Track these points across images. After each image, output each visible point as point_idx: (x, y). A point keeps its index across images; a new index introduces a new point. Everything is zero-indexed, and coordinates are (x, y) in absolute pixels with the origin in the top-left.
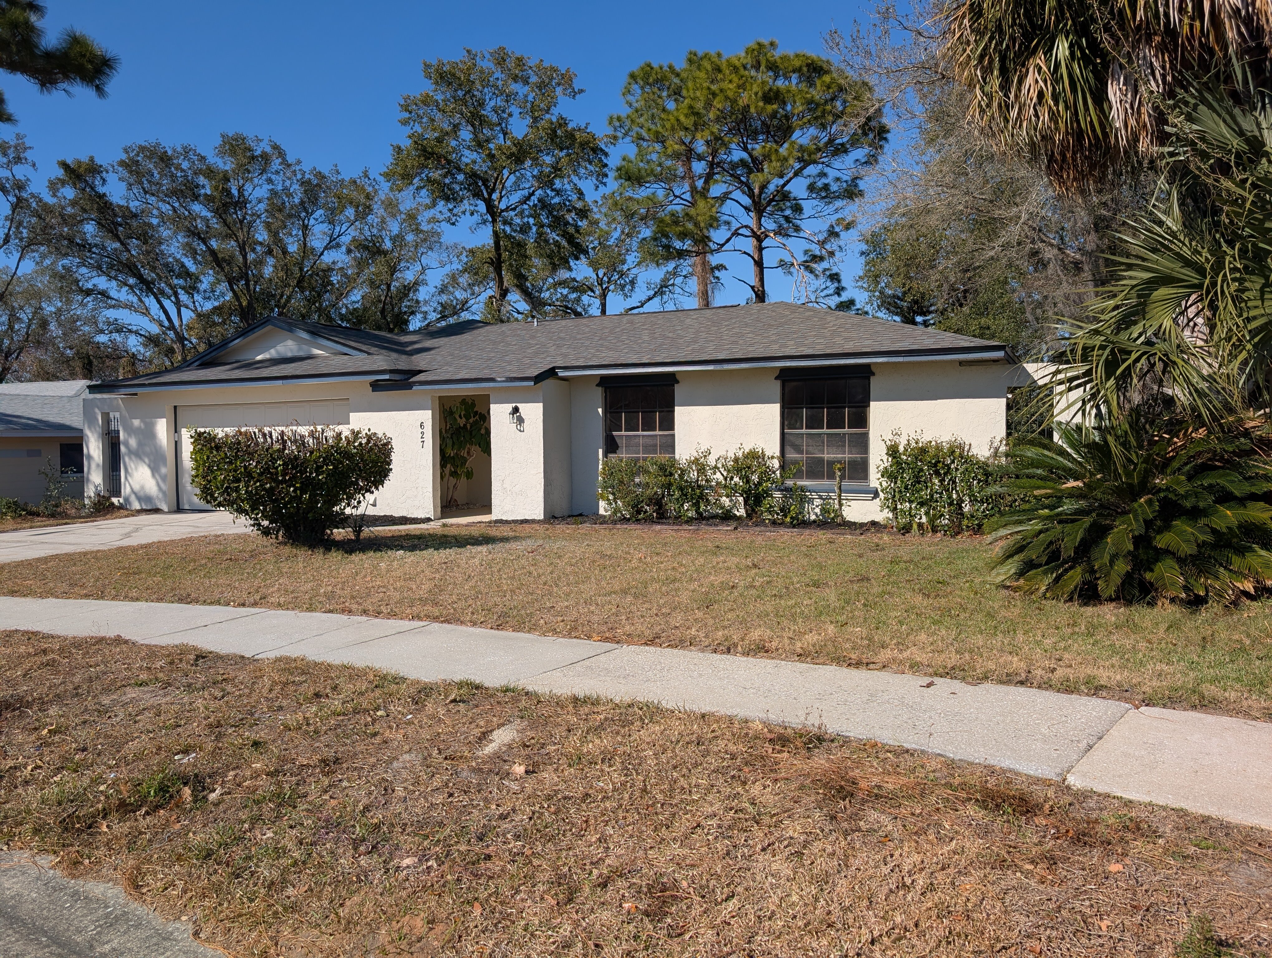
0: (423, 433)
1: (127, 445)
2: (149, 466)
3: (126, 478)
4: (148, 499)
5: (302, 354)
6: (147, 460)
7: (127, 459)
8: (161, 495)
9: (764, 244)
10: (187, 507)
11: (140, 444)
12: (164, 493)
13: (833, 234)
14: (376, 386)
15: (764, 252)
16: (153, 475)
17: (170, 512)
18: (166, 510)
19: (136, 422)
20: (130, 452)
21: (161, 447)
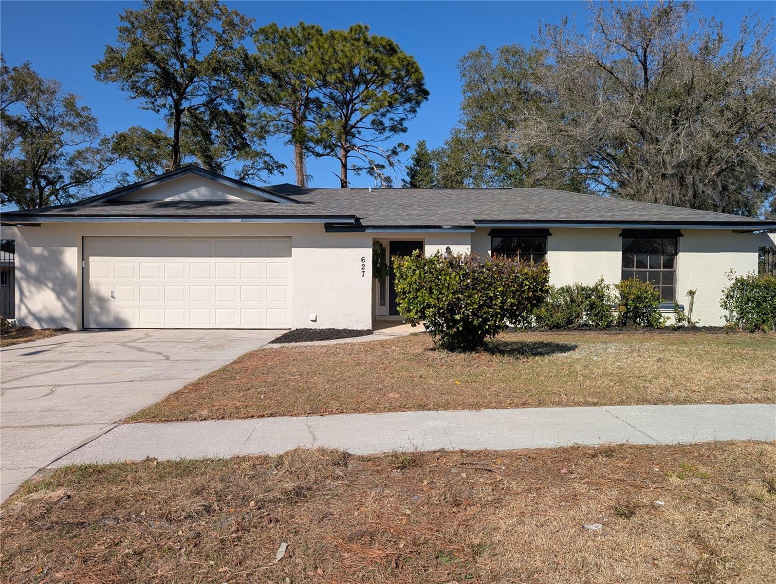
0: (363, 265)
1: (24, 270)
2: (53, 290)
3: (21, 301)
4: (52, 319)
5: (215, 198)
6: (50, 284)
7: (24, 284)
8: (67, 316)
9: (348, 154)
10: (93, 326)
11: (41, 270)
12: (72, 314)
13: (395, 152)
14: (329, 228)
15: (348, 159)
16: (59, 298)
17: (78, 331)
18: (75, 328)
19: (38, 250)
20: (29, 277)
21: (70, 273)
